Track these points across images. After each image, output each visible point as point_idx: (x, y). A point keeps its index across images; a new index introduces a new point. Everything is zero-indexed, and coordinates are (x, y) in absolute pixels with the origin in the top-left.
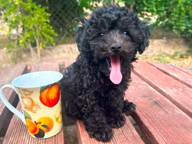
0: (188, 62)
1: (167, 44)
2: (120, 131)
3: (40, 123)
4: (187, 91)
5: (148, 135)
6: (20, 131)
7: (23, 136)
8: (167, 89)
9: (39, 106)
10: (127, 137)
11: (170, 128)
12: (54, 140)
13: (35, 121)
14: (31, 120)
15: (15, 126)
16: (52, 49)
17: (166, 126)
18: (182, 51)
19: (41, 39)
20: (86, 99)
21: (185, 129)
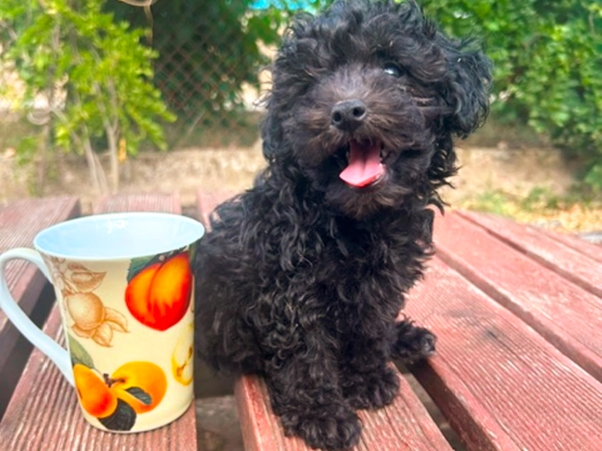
0: (570, 220)
1: (510, 163)
2: (380, 418)
3: (123, 381)
4: (585, 303)
5: (470, 436)
6: (51, 404)
7: (63, 421)
8: (523, 294)
9: (121, 326)
10: (405, 440)
11: (540, 416)
12: (165, 440)
13: (106, 372)
14: (93, 371)
15: (34, 390)
16: (156, 161)
17: (526, 408)
18: (553, 187)
19: (124, 128)
20: (285, 304)
21: (591, 421)
